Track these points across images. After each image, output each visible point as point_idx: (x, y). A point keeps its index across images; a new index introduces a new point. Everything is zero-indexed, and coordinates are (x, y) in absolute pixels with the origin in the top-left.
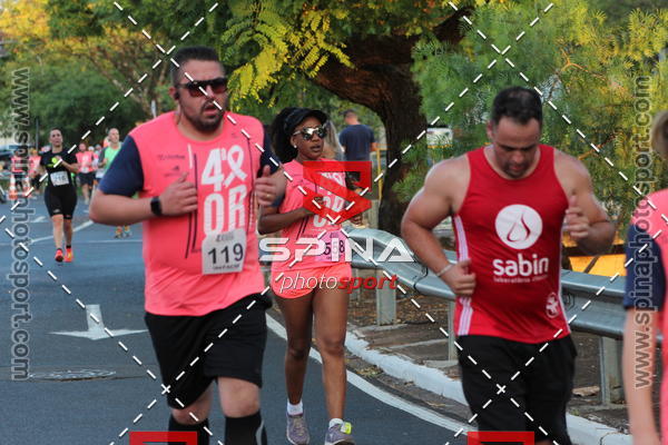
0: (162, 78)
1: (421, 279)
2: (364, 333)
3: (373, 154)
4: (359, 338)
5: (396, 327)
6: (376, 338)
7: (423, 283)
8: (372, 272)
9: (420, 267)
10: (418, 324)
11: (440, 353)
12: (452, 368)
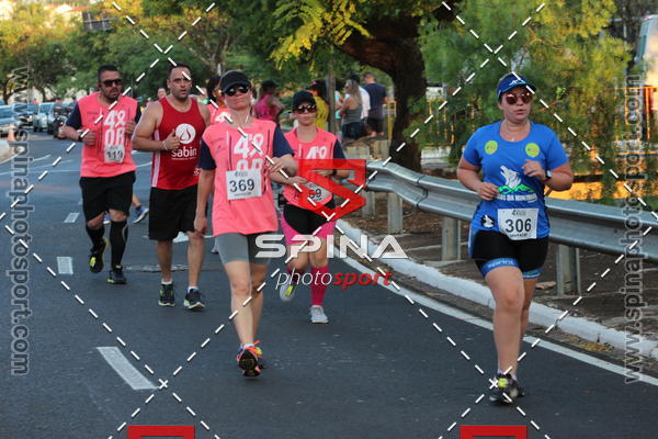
0: (225, 47)
1: (422, 199)
3: (384, 105)
5: (403, 235)
7: (424, 203)
8: (384, 194)
9: (422, 190)
10: (419, 234)
11: (435, 256)
12: (445, 266)
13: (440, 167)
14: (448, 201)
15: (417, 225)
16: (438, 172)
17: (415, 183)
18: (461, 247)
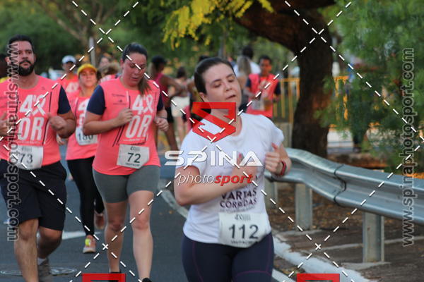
1: (340, 192)
2: (286, 237)
4: (282, 242)
5: (313, 232)
6: (297, 241)
7: (342, 196)
9: (339, 182)
11: (355, 257)
12: (367, 269)
13: (344, 152)
16: (343, 159)
17: (331, 173)
18: (386, 246)
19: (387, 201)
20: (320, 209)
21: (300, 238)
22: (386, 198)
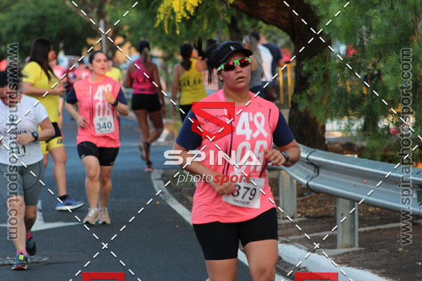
1: (313, 178)
5: (297, 221)
7: (315, 182)
10: (316, 217)
11: (331, 243)
12: (339, 255)
14: (341, 180)
15: (315, 208)
17: (304, 158)
18: (360, 233)
19: (355, 186)
20: (311, 198)
21: (283, 226)
22: (353, 182)
